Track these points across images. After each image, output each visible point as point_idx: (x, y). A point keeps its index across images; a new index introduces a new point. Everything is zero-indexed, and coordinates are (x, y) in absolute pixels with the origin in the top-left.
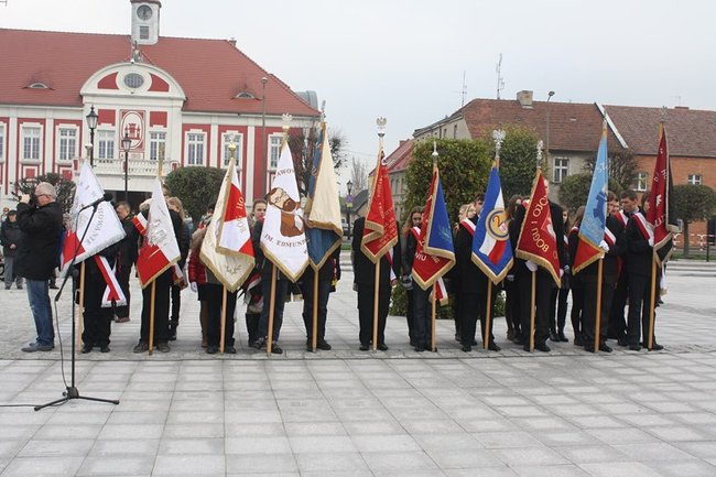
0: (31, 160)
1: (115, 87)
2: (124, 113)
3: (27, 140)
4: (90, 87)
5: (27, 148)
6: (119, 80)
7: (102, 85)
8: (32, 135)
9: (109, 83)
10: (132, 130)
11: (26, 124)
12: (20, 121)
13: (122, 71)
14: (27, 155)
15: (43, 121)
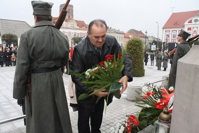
0: (174, 39)
1: (192, 23)
2: (193, 28)
3: (173, 35)
4: (186, 23)
5: (173, 36)
6: (193, 21)
7: (189, 22)
8: (174, 34)
9: (190, 22)
10: (195, 31)
11: (173, 32)
12: (172, 31)
13: (193, 19)
14: (173, 38)
15: (176, 31)
